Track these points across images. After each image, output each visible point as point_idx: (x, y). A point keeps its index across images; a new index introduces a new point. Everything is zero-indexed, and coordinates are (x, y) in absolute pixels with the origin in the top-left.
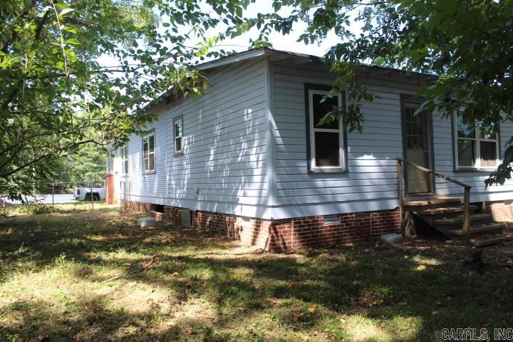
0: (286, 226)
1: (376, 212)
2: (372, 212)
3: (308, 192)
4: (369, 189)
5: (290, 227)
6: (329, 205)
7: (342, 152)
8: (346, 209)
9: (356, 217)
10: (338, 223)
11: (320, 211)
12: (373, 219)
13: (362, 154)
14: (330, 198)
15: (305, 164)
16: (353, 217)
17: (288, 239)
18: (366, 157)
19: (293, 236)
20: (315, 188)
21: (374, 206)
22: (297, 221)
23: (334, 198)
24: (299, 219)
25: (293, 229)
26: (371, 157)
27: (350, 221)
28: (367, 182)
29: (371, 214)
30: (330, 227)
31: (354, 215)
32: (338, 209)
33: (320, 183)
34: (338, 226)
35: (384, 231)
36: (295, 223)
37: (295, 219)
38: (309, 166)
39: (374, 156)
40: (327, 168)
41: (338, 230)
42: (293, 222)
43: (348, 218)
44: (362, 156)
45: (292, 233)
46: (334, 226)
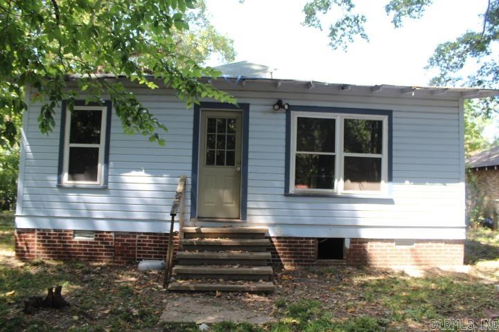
0: (30, 235)
1: (144, 233)
2: (139, 233)
3: (58, 205)
4: (136, 208)
5: (34, 237)
6: (81, 221)
7: (101, 167)
8: (103, 226)
9: (116, 236)
10: (92, 239)
11: (70, 225)
12: (139, 241)
13: (129, 170)
14: (84, 213)
15: (56, 178)
16: (111, 236)
17: (32, 248)
18: (134, 173)
19: (36, 246)
20: (66, 202)
21: (144, 228)
22: (41, 232)
23: (90, 213)
24: (44, 230)
25: (36, 239)
26: (142, 173)
27: (106, 239)
28: (135, 201)
29: (138, 236)
30: (80, 242)
31: (112, 234)
32: (93, 225)
33: (73, 197)
34: (91, 243)
35: (155, 256)
36: (38, 234)
37: (38, 230)
38: (60, 181)
39: (146, 172)
40: (83, 183)
41: (91, 247)
42: (37, 232)
43: (105, 236)
44: (130, 172)
45: (36, 242)
46: (87, 242)
